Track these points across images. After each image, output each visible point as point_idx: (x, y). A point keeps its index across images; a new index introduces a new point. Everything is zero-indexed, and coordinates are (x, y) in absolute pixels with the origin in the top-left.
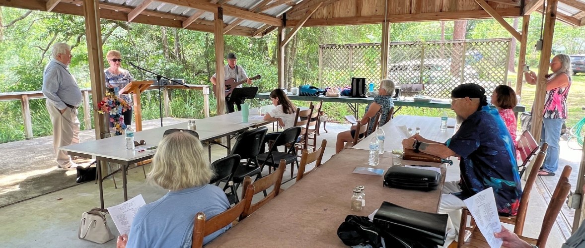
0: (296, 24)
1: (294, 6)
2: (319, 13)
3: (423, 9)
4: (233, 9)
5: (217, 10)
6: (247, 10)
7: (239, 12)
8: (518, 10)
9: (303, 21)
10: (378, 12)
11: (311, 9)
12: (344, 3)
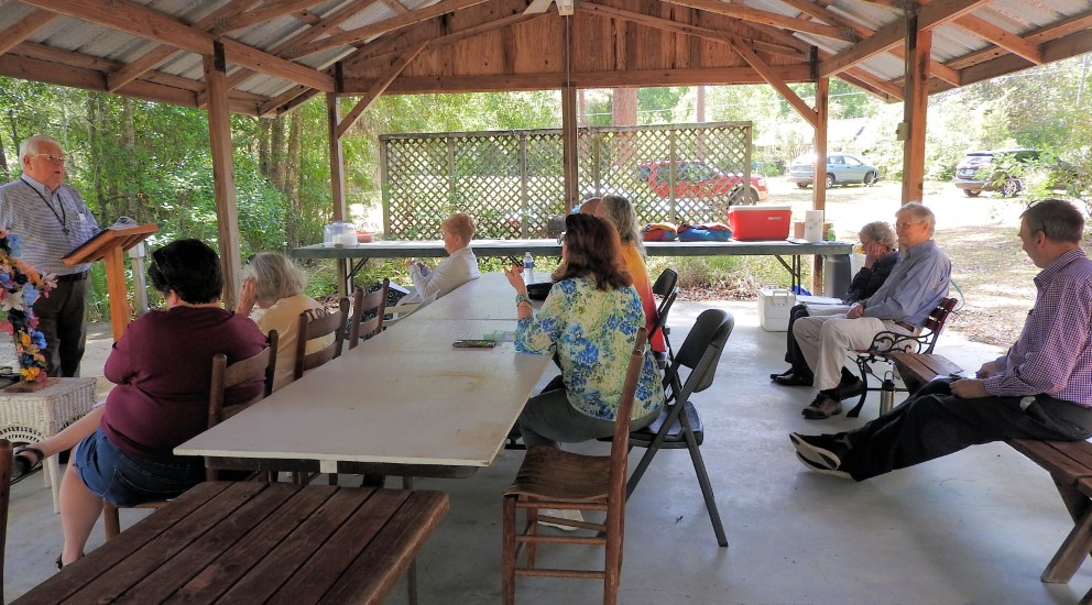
0: (368, 88)
1: (360, 46)
2: (421, 64)
3: (639, 63)
4: (242, 49)
5: (212, 47)
6: (263, 50)
7: (256, 55)
8: (807, 70)
9: (388, 80)
10: (549, 64)
11: (404, 56)
12: (476, 43)
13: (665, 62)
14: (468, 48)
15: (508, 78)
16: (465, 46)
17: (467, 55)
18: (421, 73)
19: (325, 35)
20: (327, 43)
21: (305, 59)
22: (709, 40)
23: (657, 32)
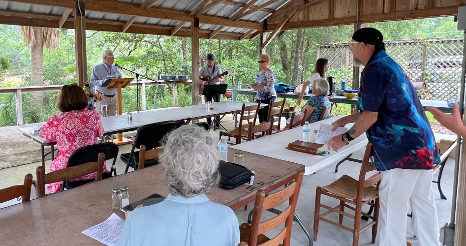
1: (274, 12)
2: (295, 17)
5: (193, 20)
6: (228, 18)
9: (281, 25)
10: (350, 13)
11: (288, 14)
12: (318, 7)
13: (412, 7)
14: (314, 9)
15: (332, 21)
16: (313, 8)
17: (314, 13)
18: (296, 20)
19: (248, 9)
20: (247, 13)
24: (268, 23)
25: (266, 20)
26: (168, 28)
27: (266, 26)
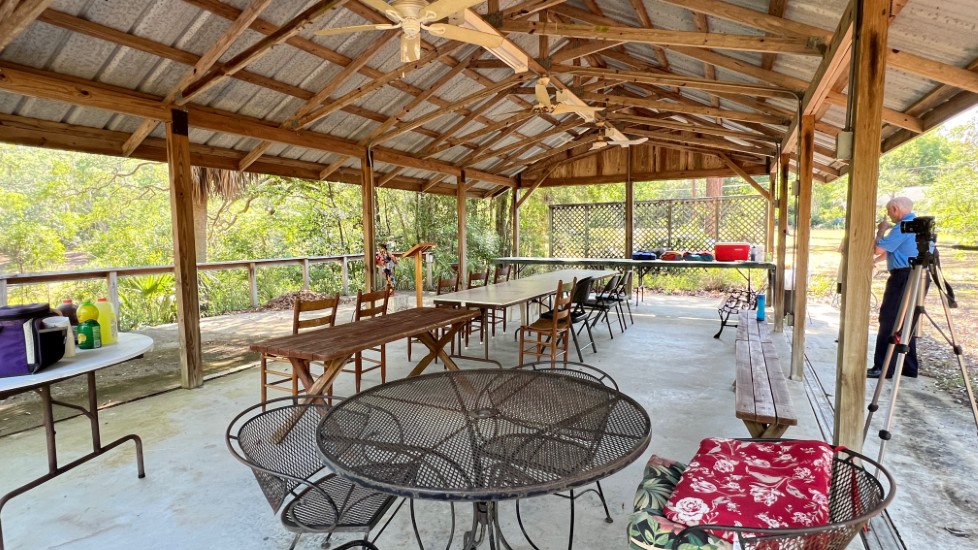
0: (531, 185)
1: (529, 165)
2: (557, 173)
3: (668, 168)
4: (474, 172)
5: (460, 173)
6: (484, 171)
7: (478, 174)
8: (764, 169)
9: (541, 181)
10: (620, 171)
11: (549, 169)
12: (584, 162)
13: (682, 166)
15: (599, 178)
16: (578, 163)
17: (579, 169)
18: (557, 176)
19: (511, 163)
20: (511, 166)
21: (503, 173)
22: (706, 155)
23: (678, 152)
24: (522, 177)
25: (519, 174)
26: (420, 182)
27: (519, 182)
